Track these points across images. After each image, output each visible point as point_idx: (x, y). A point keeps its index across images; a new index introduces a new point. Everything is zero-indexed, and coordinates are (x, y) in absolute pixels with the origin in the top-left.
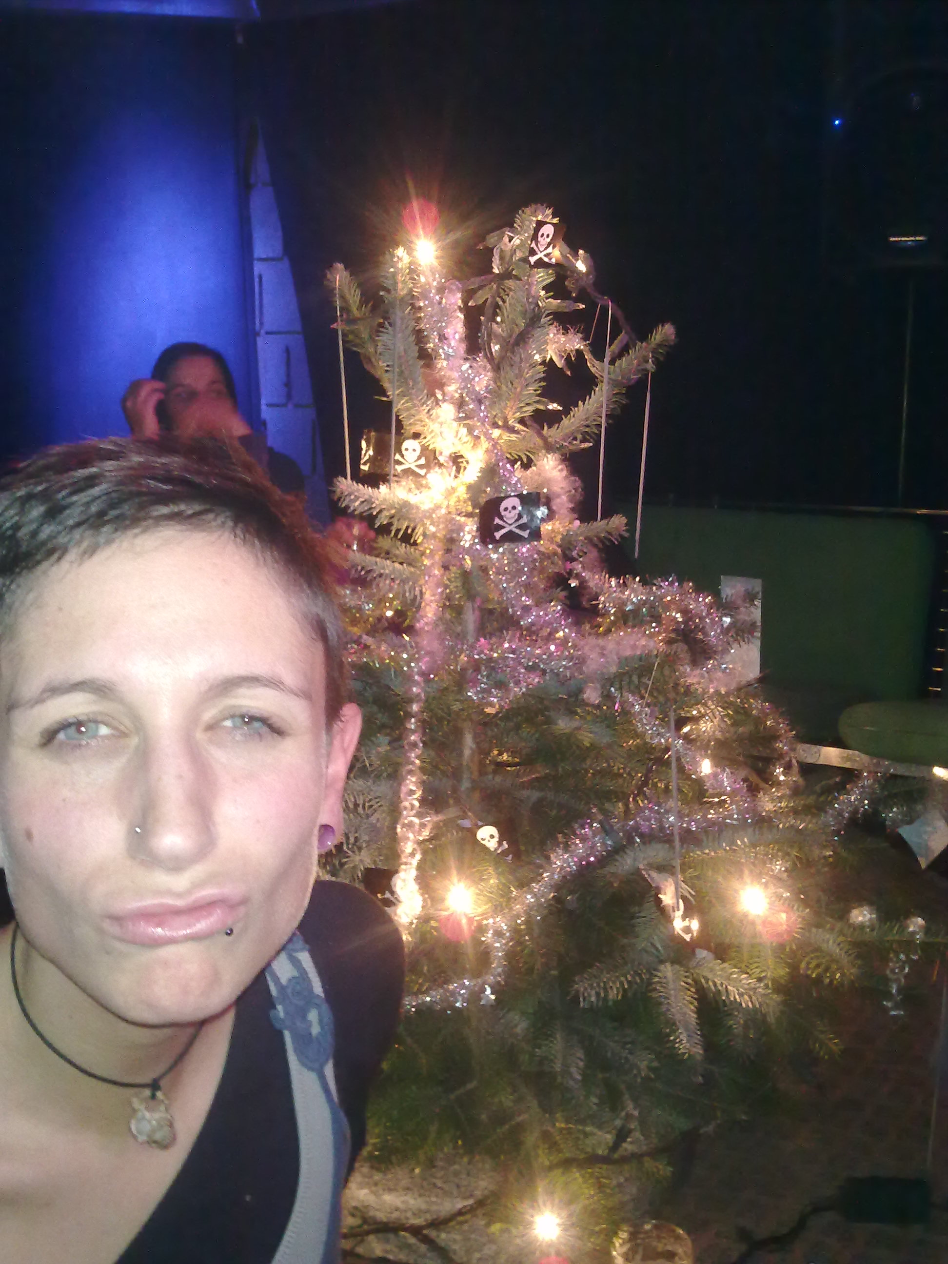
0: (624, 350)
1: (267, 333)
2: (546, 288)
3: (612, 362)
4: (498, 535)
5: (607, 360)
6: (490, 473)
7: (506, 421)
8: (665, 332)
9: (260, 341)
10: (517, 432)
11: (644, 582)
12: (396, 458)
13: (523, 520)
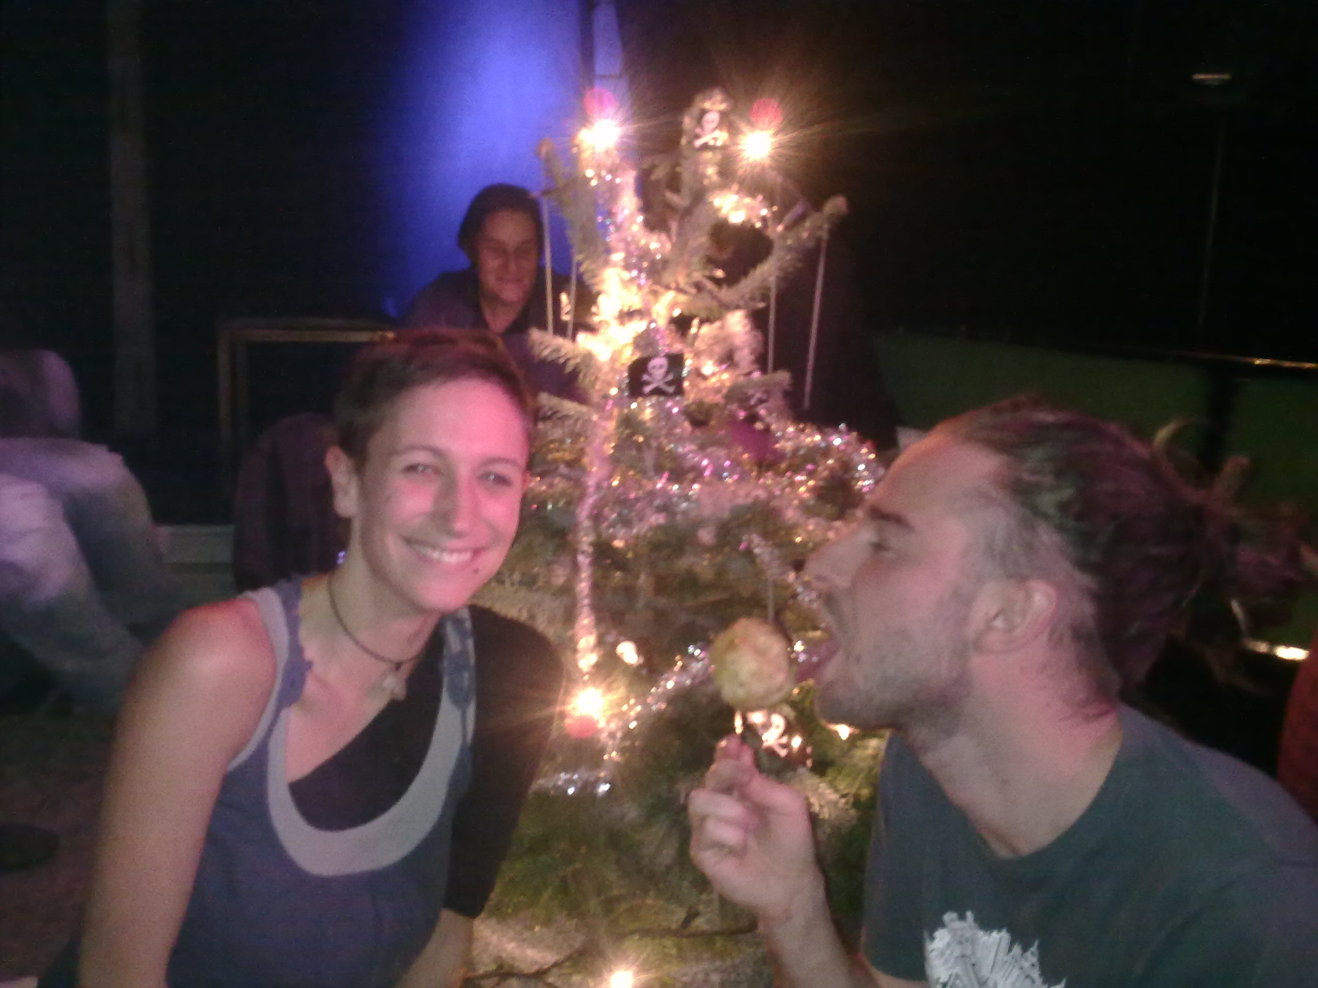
4: (647, 389)
8: (836, 204)
12: (594, 309)
13: (670, 377)
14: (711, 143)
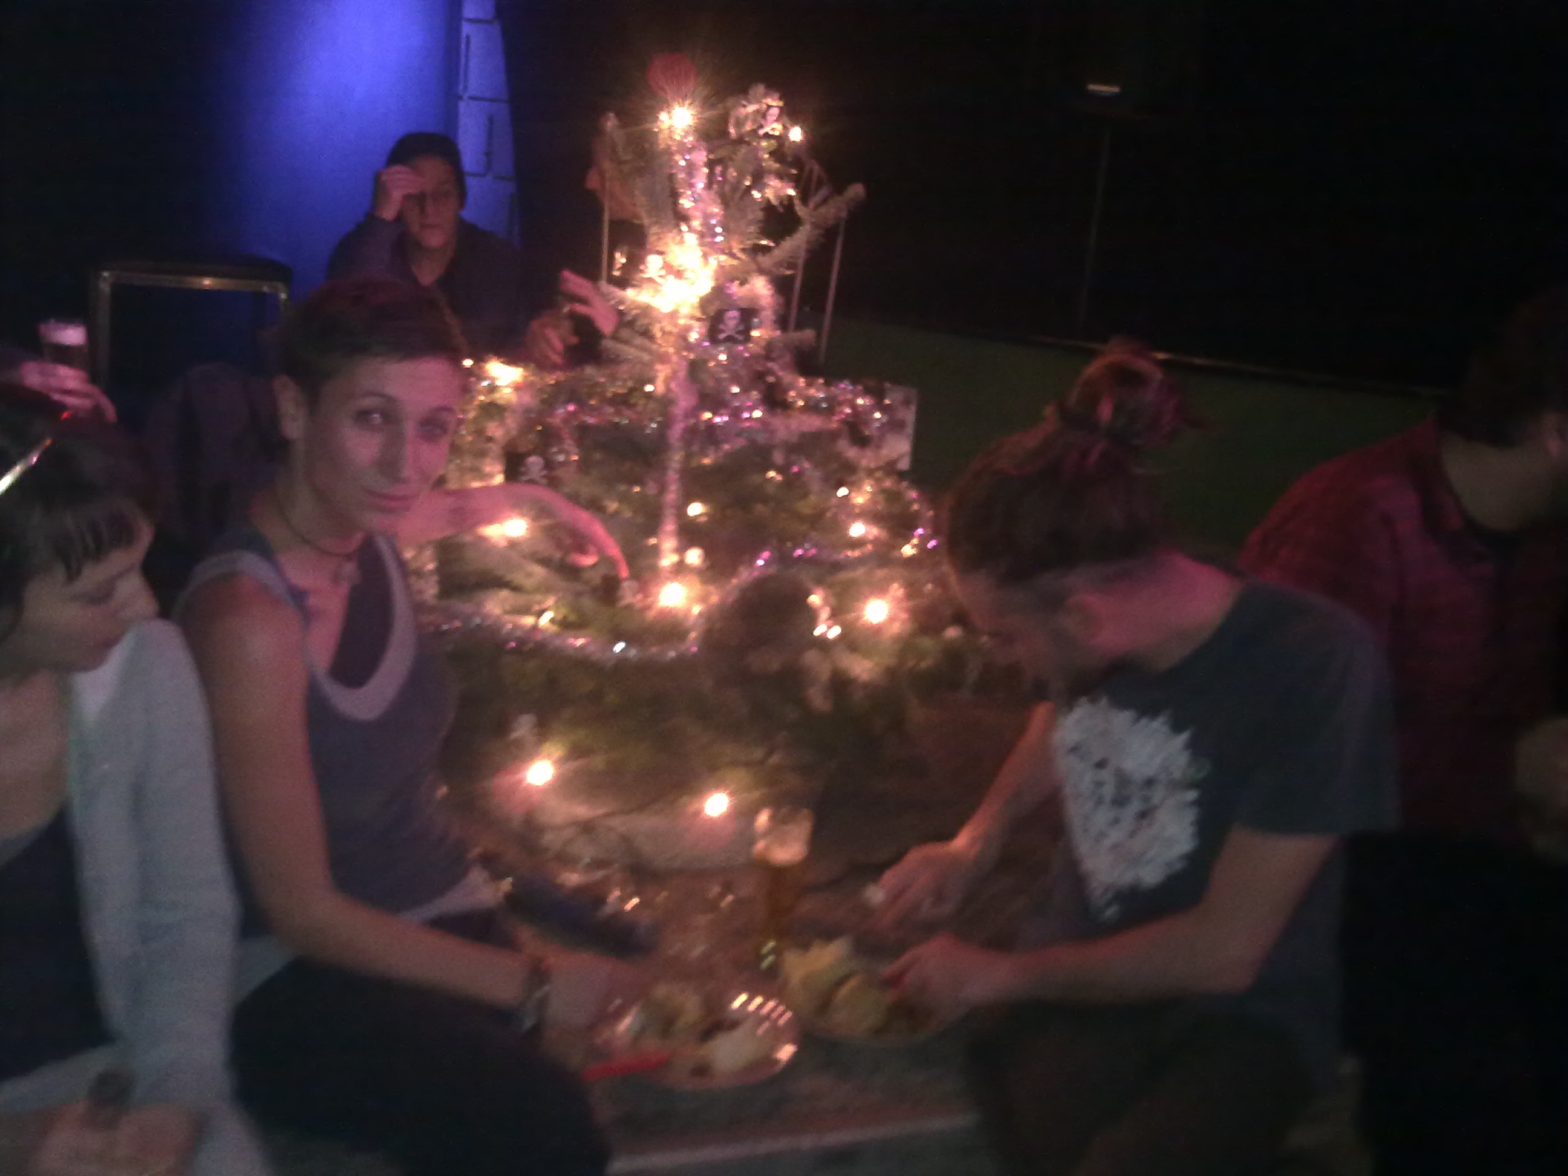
0: (825, 201)
1: (472, 98)
2: (771, 153)
3: (816, 207)
4: (722, 336)
5: (812, 204)
6: (719, 291)
7: (730, 248)
8: (856, 190)
9: (462, 106)
10: (738, 258)
11: (827, 384)
12: (642, 267)
13: (741, 328)
14: (771, 133)
